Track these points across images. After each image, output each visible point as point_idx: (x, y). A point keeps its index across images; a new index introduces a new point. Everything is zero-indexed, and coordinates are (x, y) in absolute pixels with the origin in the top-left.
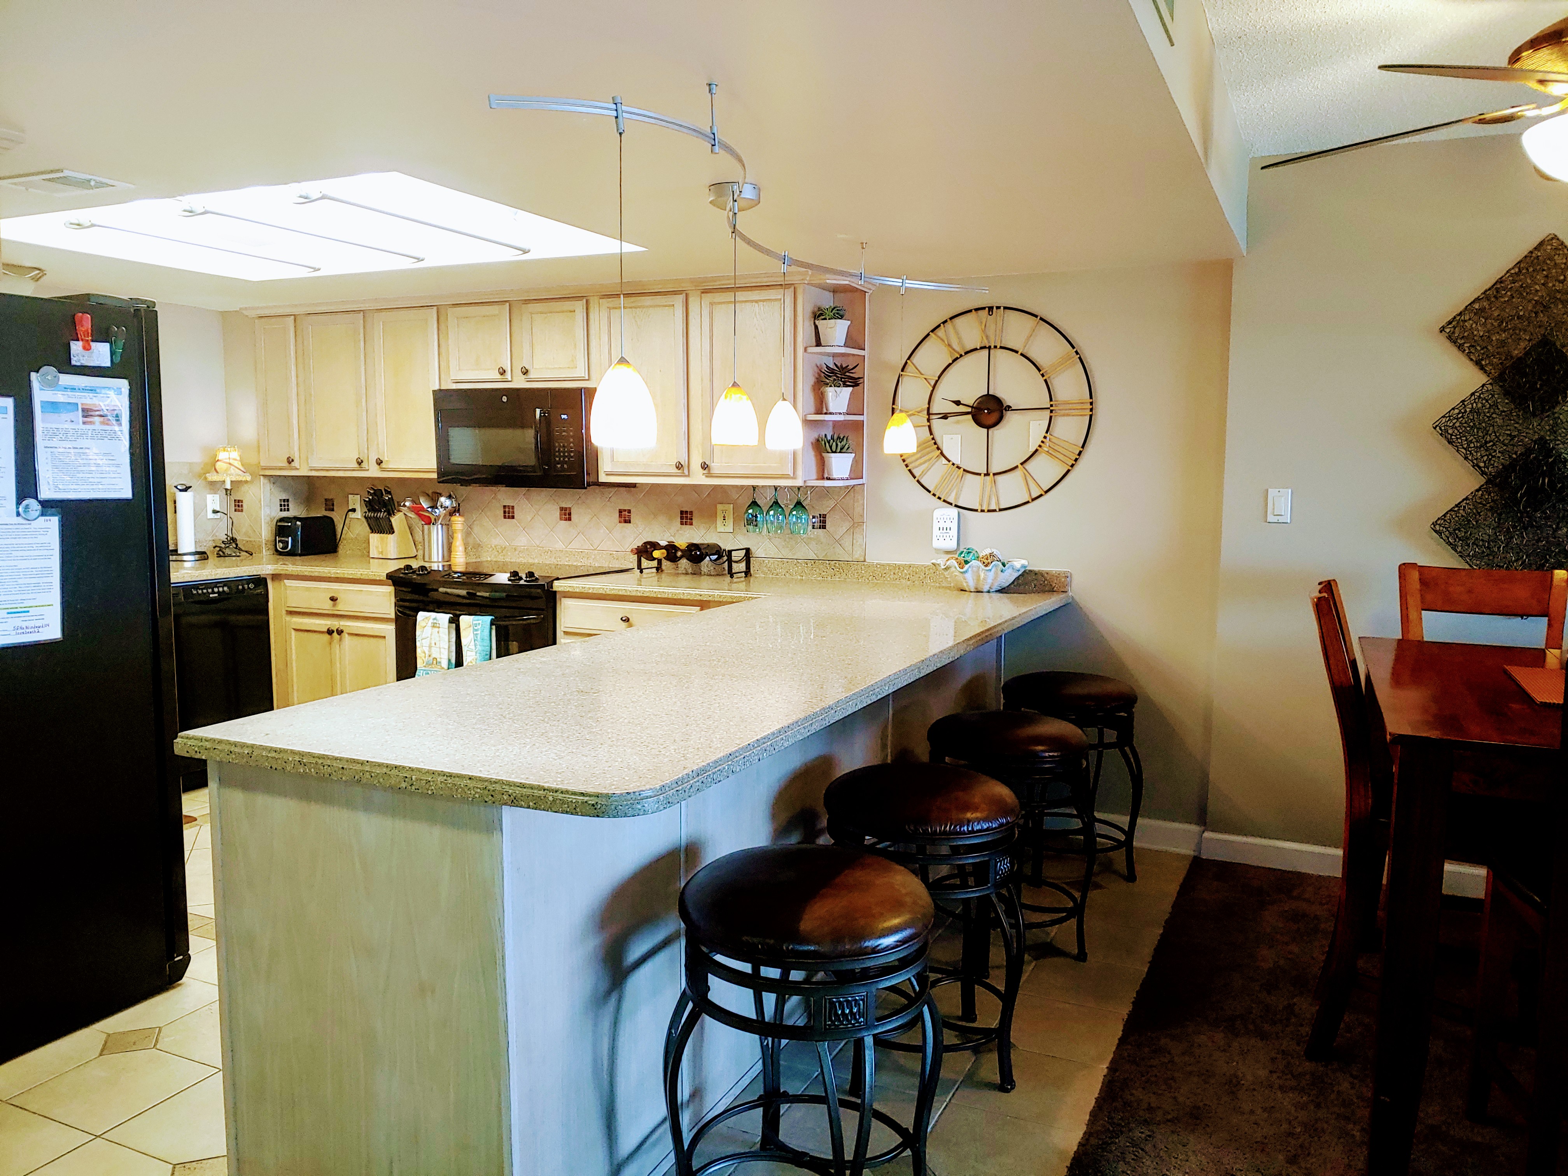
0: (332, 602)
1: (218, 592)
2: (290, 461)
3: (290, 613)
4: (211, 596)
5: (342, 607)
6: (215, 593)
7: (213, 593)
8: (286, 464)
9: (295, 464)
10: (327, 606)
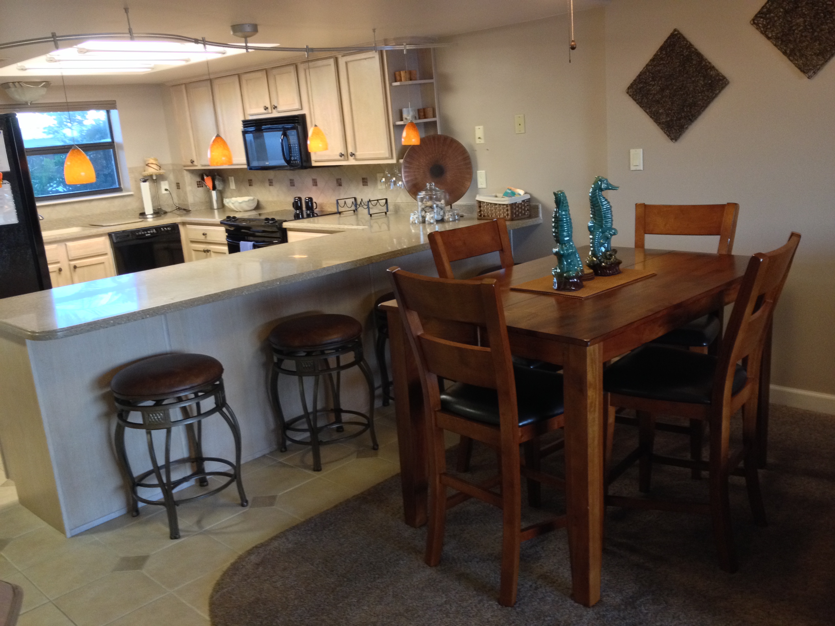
0: (204, 236)
1: (151, 233)
2: (192, 162)
3: (192, 242)
4: (146, 235)
5: (209, 239)
6: (149, 234)
7: (148, 233)
8: (190, 164)
9: (195, 163)
10: (202, 238)
